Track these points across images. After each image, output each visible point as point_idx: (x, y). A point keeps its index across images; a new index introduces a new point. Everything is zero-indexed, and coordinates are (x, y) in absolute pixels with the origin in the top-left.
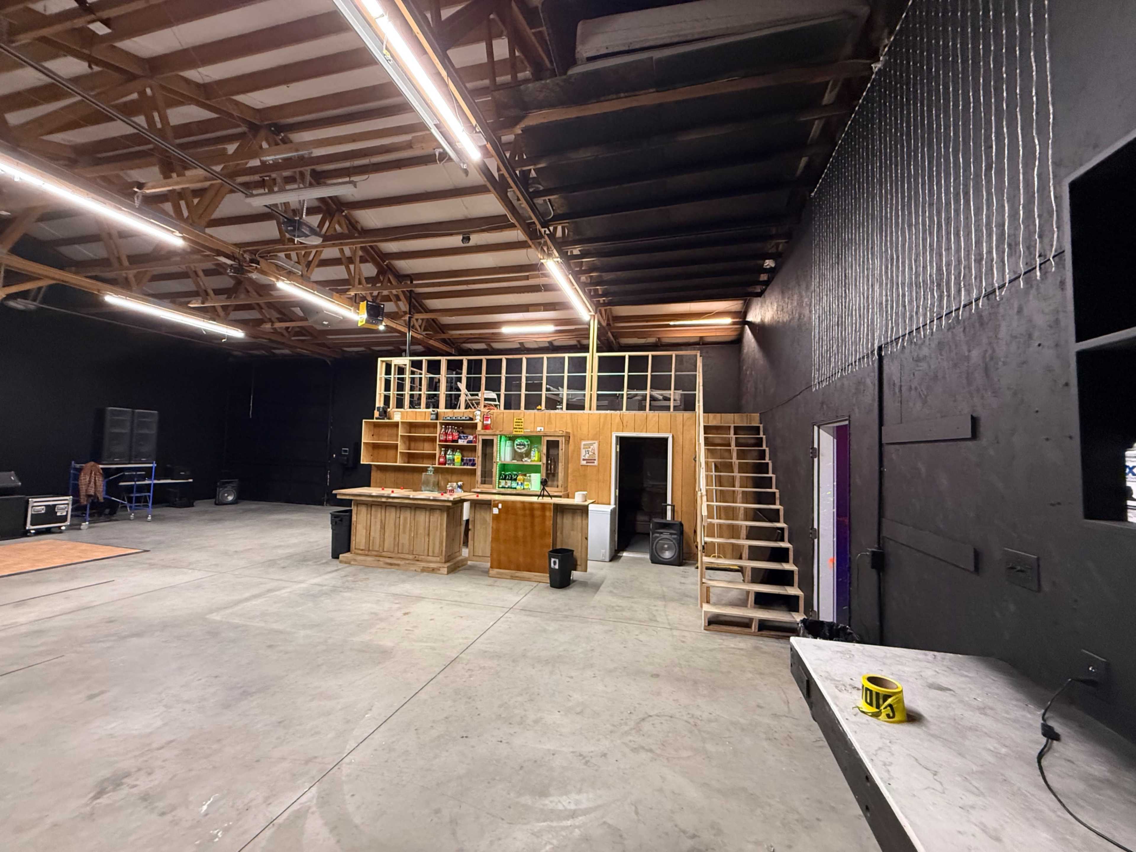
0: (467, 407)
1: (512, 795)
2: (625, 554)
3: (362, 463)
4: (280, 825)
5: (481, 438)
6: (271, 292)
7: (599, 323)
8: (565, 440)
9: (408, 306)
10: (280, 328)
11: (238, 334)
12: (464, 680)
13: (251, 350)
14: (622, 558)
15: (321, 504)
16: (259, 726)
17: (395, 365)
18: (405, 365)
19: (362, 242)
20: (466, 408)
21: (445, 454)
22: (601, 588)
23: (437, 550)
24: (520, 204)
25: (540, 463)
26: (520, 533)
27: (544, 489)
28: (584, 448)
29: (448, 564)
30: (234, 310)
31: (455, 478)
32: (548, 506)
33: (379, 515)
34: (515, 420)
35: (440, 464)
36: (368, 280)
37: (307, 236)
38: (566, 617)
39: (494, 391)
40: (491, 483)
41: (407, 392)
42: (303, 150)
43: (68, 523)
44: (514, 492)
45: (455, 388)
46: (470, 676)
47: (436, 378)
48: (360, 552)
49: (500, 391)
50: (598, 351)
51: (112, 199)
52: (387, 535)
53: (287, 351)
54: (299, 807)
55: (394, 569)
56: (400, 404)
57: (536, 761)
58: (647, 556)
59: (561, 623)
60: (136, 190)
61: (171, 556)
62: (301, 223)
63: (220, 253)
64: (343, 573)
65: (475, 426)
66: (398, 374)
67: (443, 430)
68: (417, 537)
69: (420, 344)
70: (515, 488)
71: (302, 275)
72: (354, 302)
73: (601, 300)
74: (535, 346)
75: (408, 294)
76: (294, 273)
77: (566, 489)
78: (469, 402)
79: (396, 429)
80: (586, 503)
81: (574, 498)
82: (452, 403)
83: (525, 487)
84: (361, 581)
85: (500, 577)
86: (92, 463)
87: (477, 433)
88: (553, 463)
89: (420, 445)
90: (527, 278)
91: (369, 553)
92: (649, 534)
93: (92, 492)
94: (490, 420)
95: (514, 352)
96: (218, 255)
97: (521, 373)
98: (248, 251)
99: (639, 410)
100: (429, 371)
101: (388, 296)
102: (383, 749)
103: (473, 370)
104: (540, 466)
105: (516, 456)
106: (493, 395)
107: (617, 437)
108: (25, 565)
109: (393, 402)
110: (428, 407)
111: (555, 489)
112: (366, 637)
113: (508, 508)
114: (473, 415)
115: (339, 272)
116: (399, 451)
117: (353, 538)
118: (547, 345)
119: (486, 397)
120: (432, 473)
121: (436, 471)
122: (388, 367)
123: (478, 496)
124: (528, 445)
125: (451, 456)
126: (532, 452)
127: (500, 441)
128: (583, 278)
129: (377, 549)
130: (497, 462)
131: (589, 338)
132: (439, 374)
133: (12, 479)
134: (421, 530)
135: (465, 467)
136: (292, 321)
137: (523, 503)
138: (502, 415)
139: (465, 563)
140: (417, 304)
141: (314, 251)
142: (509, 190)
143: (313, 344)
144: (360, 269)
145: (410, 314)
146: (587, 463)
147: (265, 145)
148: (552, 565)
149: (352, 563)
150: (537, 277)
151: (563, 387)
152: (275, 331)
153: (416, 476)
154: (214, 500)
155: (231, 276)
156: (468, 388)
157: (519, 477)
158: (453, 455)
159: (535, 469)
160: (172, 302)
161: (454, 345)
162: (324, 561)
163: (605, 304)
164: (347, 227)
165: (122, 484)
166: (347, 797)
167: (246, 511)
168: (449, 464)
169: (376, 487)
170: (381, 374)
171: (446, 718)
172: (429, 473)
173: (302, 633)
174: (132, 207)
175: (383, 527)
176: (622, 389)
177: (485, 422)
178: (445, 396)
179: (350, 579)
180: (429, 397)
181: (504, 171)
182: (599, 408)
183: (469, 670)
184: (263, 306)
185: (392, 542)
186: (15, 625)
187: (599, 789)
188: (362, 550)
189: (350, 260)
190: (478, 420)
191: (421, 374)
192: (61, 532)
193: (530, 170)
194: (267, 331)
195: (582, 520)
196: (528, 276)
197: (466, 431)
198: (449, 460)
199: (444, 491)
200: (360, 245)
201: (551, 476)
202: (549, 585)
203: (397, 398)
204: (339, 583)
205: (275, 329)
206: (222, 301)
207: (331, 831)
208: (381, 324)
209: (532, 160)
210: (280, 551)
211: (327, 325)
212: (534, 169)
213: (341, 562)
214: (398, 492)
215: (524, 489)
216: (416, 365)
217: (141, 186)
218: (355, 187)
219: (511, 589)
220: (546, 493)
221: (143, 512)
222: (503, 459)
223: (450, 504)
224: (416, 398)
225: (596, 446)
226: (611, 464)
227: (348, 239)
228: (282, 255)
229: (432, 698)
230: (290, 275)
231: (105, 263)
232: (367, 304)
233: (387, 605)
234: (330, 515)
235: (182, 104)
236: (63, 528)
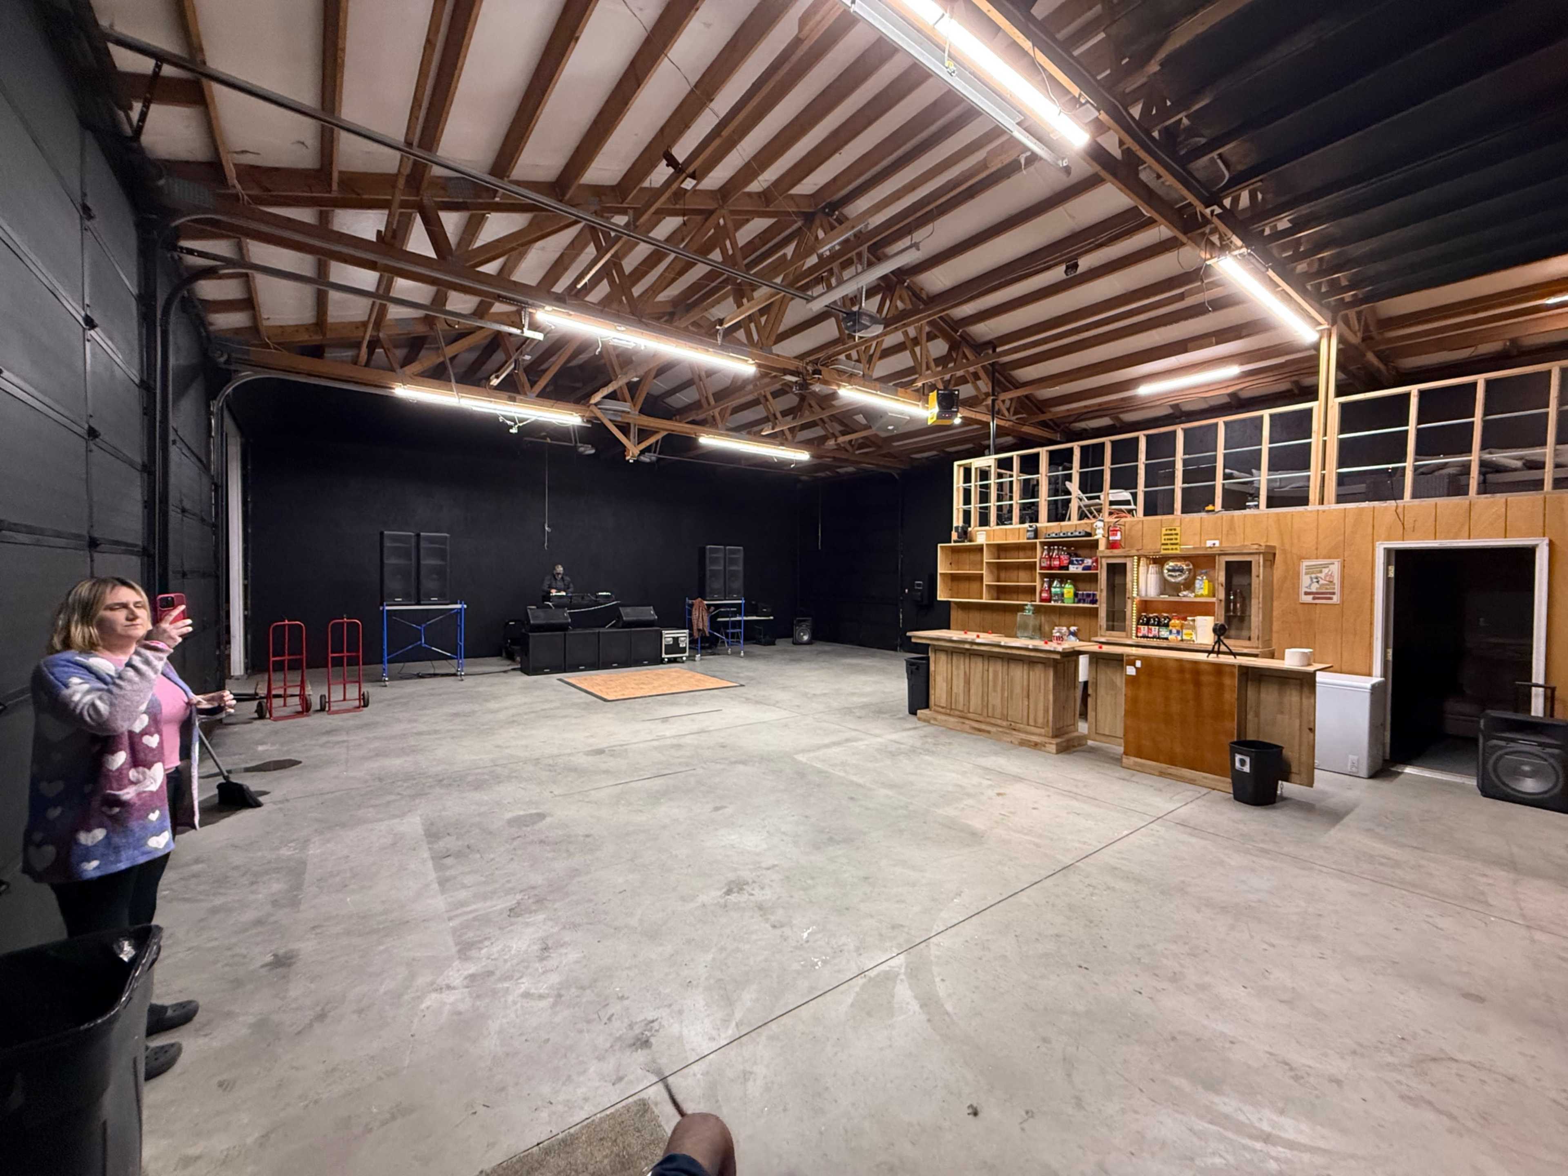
0: (1082, 516)
1: (1158, 1066)
2: (1408, 770)
3: (939, 599)
4: (871, 979)
5: (1104, 562)
6: (834, 403)
7: (1341, 340)
8: (1265, 561)
9: (990, 385)
10: (844, 443)
11: (803, 456)
12: (1083, 896)
13: (817, 472)
14: (1402, 776)
15: (895, 649)
16: (846, 875)
17: (976, 469)
18: (990, 467)
19: (929, 316)
20: (1080, 519)
21: (1050, 587)
22: (1346, 820)
23: (1040, 720)
24: (1163, 183)
25: (1214, 600)
26: (1175, 708)
27: (1218, 642)
28: (1307, 574)
29: (1059, 740)
30: (800, 431)
31: (1064, 620)
32: (1227, 669)
33: (962, 667)
34: (1164, 532)
35: (1042, 600)
36: (939, 361)
37: (867, 327)
38: (1264, 851)
39: (1126, 489)
40: (1123, 629)
41: (993, 504)
42: (859, 224)
43: (687, 654)
44: (1164, 644)
45: (1063, 491)
46: (1092, 894)
47: (1033, 479)
48: (941, 710)
49: (1136, 488)
50: (1338, 394)
51: (701, 342)
52: (972, 691)
53: (851, 469)
54: (888, 969)
55: (982, 736)
56: (984, 521)
57: (1198, 1040)
58: (1472, 782)
59: (1254, 859)
60: (718, 327)
61: (762, 693)
62: (859, 314)
63: (786, 372)
64: (922, 733)
65: (1095, 544)
66: (981, 480)
67: (1045, 552)
68: (1012, 698)
69: (1008, 435)
70: (1167, 639)
71: (864, 375)
72: (922, 395)
73: (1348, 296)
74: (1204, 406)
75: (990, 368)
76: (856, 375)
77: (1267, 643)
78: (1084, 509)
79: (979, 554)
80: (1311, 669)
81: (1283, 659)
82: (1058, 513)
83: (1185, 637)
84: (944, 745)
85: (1142, 770)
86: (700, 599)
87: (1099, 554)
88: (1239, 600)
89: (1013, 574)
90: (1182, 297)
91: (952, 713)
92: (1476, 740)
93: (701, 627)
94: (1119, 533)
95: (1160, 423)
96: (785, 374)
97: (1174, 455)
98: (810, 362)
99: (1448, 495)
100: (1023, 471)
101: (964, 376)
102: (976, 944)
103: (1090, 462)
104: (1214, 603)
105: (1165, 586)
106: (1125, 495)
107: (1388, 551)
108: (665, 688)
109: (974, 518)
110: (1022, 521)
111: (1247, 643)
112: (950, 811)
113: (1151, 667)
114: (1092, 528)
115: (903, 360)
116: (985, 583)
117: (932, 692)
118: (1227, 400)
119: (1111, 498)
120: (1030, 613)
121: (1037, 610)
122: (967, 471)
123: (1100, 647)
124: (1190, 570)
125: (1058, 590)
126: (1197, 581)
127: (1138, 565)
128: (1302, 267)
129: (961, 708)
130: (1134, 598)
131: (1317, 373)
132: (1038, 473)
133: (650, 613)
134: (1018, 690)
135: (1081, 605)
136: (855, 431)
137: (1179, 661)
138: (1140, 526)
139: (1084, 742)
140: (1002, 379)
141: (874, 343)
142: (1141, 168)
143: (879, 455)
144: (928, 351)
145: (993, 395)
146: (1314, 599)
147: (821, 234)
148: (1238, 765)
149: (932, 722)
150: (1200, 290)
151: (1259, 468)
152: (839, 448)
153: (1008, 617)
154: (791, 640)
155: (796, 394)
156: (1083, 488)
157: (1173, 621)
158: (1061, 587)
159: (1205, 609)
160: (749, 433)
161: (1059, 426)
162: (901, 716)
163: (1356, 302)
164: (911, 300)
165: (719, 619)
166: (937, 979)
167: (820, 653)
168: (1055, 601)
169: (957, 629)
170: (958, 483)
171: (1057, 936)
172: (1027, 613)
173: (884, 791)
174: (714, 346)
175: (968, 682)
176: (1403, 458)
177: (1111, 538)
178: (1046, 503)
179: (929, 740)
180: (1024, 507)
181: (1130, 142)
182: (1341, 498)
183: (1089, 885)
184: (826, 420)
185: (980, 702)
186: (664, 737)
187: (1322, 1125)
188: (943, 707)
189: (916, 341)
190: (1099, 534)
191: (1011, 476)
192: (683, 662)
193: (1181, 119)
194: (831, 448)
195: (1301, 699)
196: (1183, 293)
197: (1079, 552)
198: (1056, 594)
199: (1049, 638)
200: (925, 321)
201: (1235, 622)
202: (1232, 796)
203: (980, 513)
204: (918, 744)
205: (838, 444)
206: (789, 423)
207: (921, 1007)
208: (956, 416)
209: (1181, 104)
210: (855, 699)
211: (893, 430)
212: (1186, 117)
213: (919, 719)
214: (985, 638)
215: (1182, 640)
216: (1004, 464)
217: (721, 322)
218: (918, 249)
219: (1160, 790)
220: (1223, 648)
221: (736, 648)
222: (1143, 593)
223: (1058, 657)
224: (1005, 511)
225: (1335, 568)
226: (1372, 601)
227: (913, 316)
228: (842, 357)
229: (1037, 905)
230: (851, 378)
231: (696, 406)
232: (938, 394)
233: (975, 780)
234: (904, 663)
235: (748, 221)
236: (684, 658)
